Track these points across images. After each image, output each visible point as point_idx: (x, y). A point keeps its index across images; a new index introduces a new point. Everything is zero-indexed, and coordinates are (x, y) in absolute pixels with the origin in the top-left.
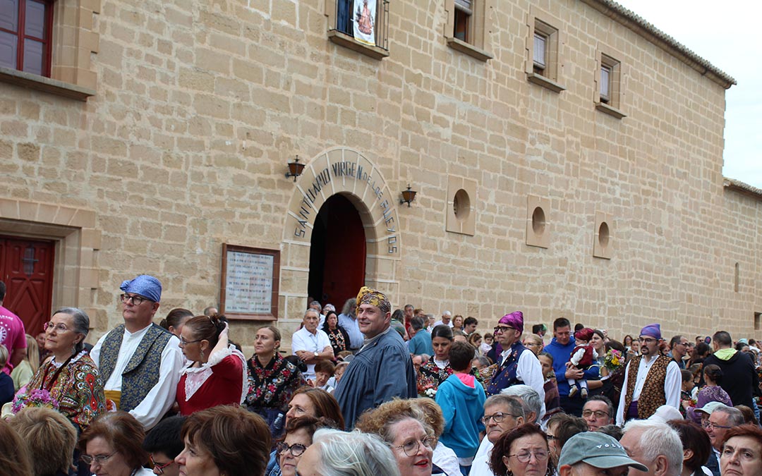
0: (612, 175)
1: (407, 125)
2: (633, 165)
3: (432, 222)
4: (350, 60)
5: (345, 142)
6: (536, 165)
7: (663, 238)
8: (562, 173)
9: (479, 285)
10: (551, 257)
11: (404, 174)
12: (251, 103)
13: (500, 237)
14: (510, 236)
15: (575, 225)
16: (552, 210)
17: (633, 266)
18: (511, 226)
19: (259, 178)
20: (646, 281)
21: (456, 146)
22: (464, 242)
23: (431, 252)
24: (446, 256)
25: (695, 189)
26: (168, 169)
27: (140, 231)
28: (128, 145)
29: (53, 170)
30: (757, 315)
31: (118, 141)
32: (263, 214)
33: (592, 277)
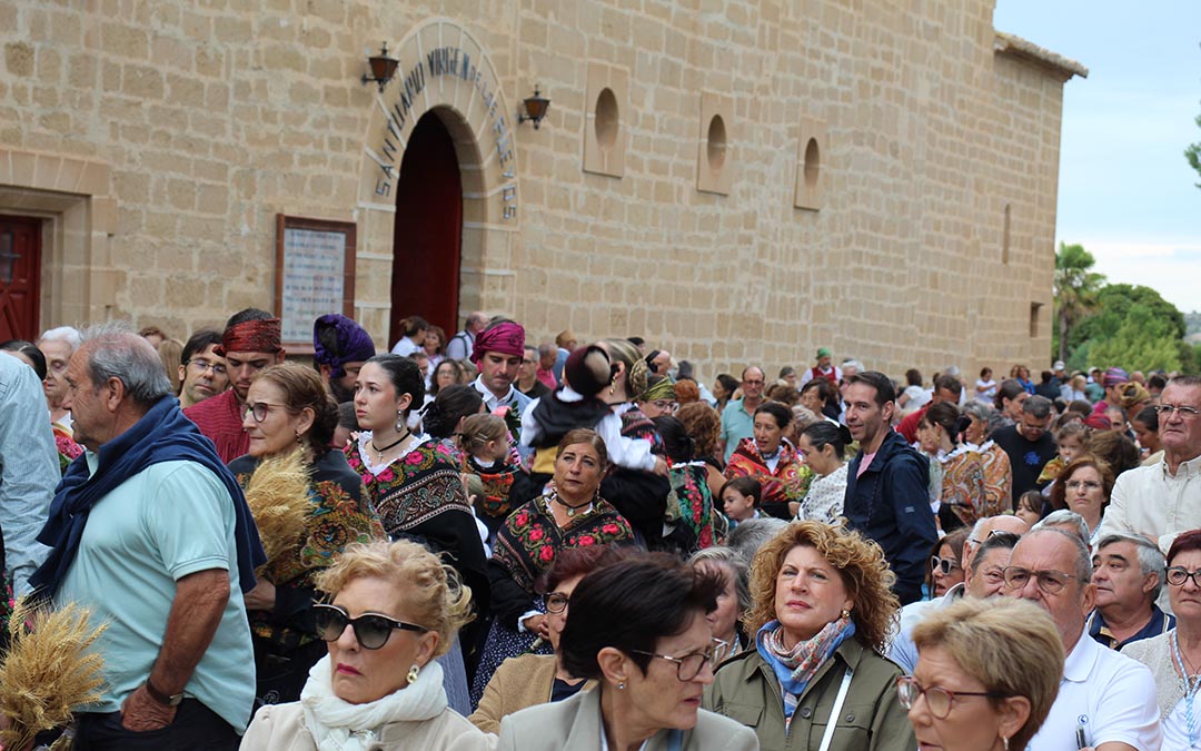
0: (827, 41)
2: (860, 19)
3: (562, 156)
5: (442, 8)
6: (716, 30)
8: (753, 44)
9: (628, 272)
10: (733, 212)
11: (524, 66)
13: (661, 178)
14: (675, 175)
15: (770, 147)
16: (738, 120)
17: (852, 222)
18: (676, 155)
19: (326, 87)
20: (870, 251)
21: (598, 3)
22: (609, 192)
23: (561, 213)
25: (950, 59)
26: (203, 79)
27: (167, 197)
28: (149, 37)
29: (52, 90)
30: (1035, 308)
31: (137, 30)
32: (330, 155)
33: (792, 247)
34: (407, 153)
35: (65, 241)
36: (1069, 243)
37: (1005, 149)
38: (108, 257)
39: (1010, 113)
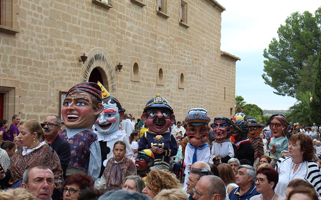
0: (184, 52)
1: (118, 36)
2: (192, 48)
3: (126, 77)
4: (99, 10)
5: (98, 45)
6: (160, 50)
7: (201, 78)
8: (168, 53)
10: (165, 89)
11: (117, 58)
12: (68, 31)
13: (148, 82)
14: (152, 81)
15: (173, 75)
16: (165, 69)
17: (191, 91)
18: (152, 77)
19: (71, 63)
20: (195, 97)
21: (134, 44)
22: (137, 85)
23: (126, 90)
24: (131, 91)
25: (212, 56)
26: (42, 61)
27: (33, 88)
28: (29, 52)
29: (6, 64)
30: (231, 109)
31: (26, 51)
32: (72, 78)
33: (178, 97)
34: (90, 77)
35: (9, 98)
36: (238, 96)
37: (224, 75)
38: (20, 102)
39: (225, 68)
